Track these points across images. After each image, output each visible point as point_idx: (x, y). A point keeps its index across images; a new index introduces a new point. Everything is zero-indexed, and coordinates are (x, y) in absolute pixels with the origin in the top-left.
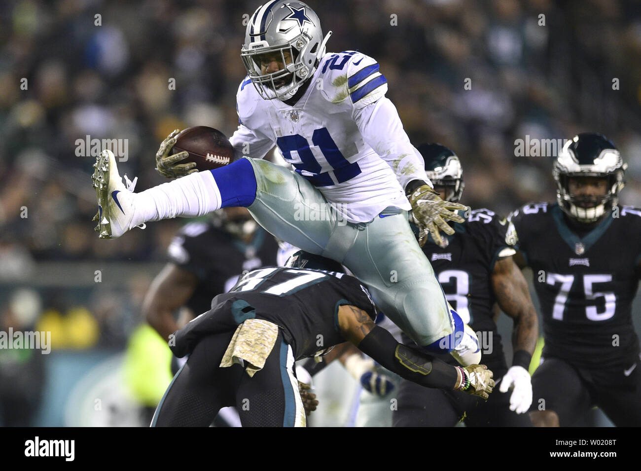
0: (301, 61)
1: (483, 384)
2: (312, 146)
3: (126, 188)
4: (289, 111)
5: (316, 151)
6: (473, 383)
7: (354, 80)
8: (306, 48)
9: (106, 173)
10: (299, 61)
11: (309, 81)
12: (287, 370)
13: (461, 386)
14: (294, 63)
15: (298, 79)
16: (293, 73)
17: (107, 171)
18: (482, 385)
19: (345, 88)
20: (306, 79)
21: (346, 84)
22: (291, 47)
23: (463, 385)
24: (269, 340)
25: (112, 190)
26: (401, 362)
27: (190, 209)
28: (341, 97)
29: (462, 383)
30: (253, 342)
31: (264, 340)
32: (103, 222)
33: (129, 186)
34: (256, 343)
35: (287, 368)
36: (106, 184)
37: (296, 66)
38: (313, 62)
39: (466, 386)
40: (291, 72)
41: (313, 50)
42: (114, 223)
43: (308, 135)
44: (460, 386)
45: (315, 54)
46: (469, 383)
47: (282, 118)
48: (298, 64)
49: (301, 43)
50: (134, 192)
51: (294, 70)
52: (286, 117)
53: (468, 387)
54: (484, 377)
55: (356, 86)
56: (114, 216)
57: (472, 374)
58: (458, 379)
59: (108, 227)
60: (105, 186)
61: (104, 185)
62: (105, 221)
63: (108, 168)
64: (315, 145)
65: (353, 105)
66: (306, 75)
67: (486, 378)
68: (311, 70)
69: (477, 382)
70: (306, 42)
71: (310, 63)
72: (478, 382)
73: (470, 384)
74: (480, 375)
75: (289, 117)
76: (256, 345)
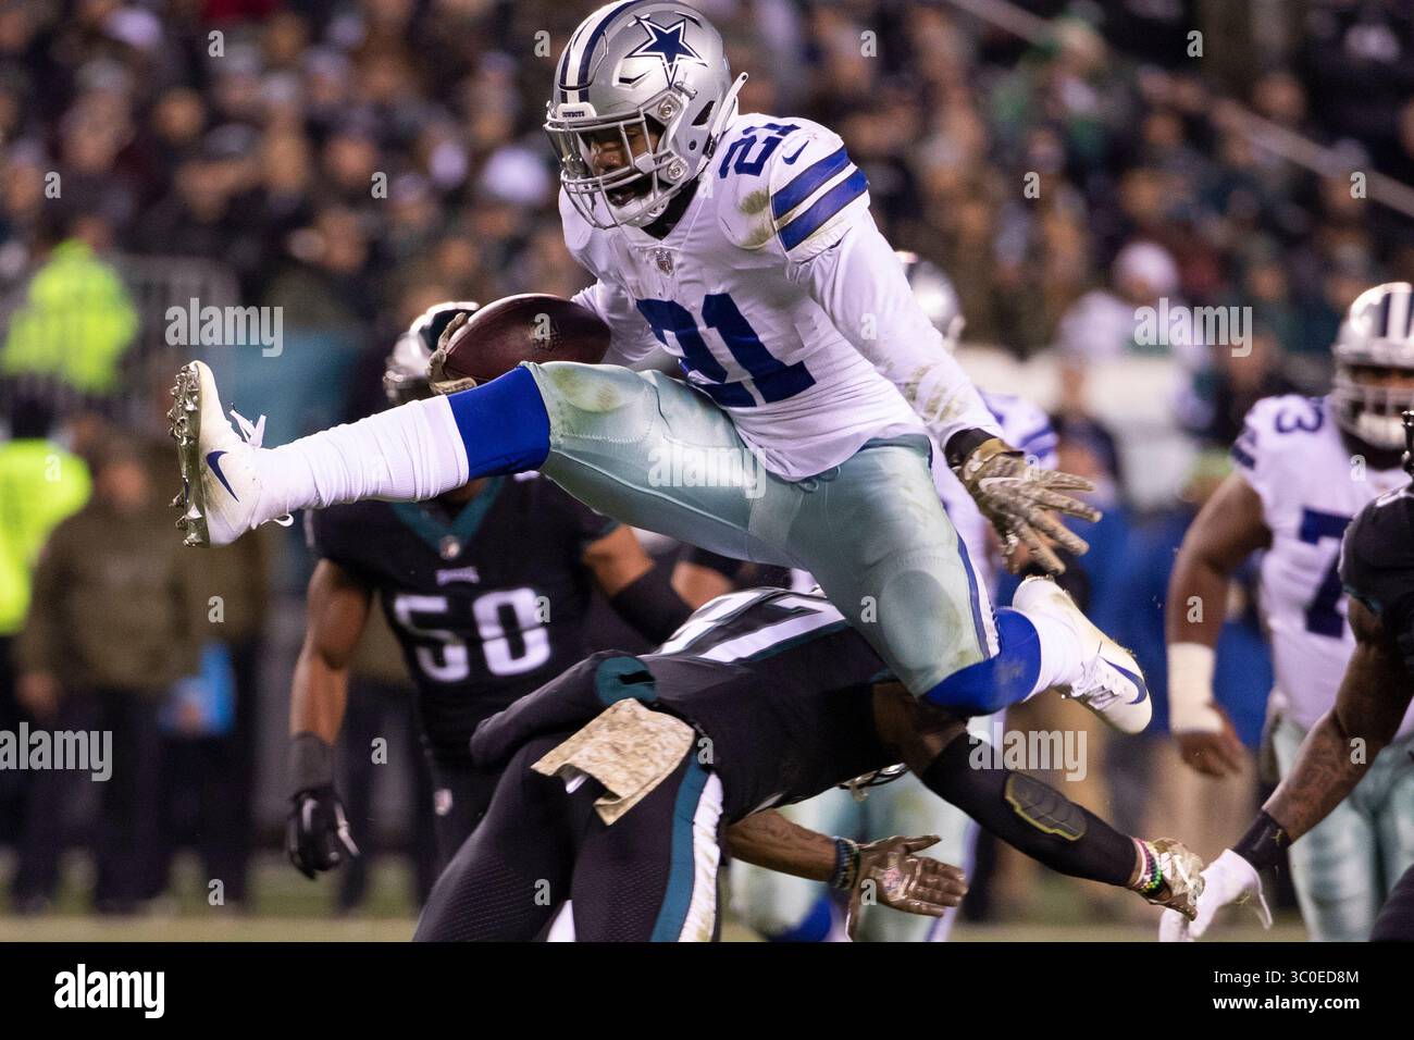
0: (669, 148)
1: (1186, 880)
2: (702, 328)
3: (244, 440)
4: (655, 250)
5: (713, 338)
6: (1168, 875)
7: (785, 200)
8: (681, 117)
9: (195, 416)
10: (664, 147)
11: (691, 187)
12: (695, 827)
13: (1143, 881)
14: (655, 152)
15: (664, 185)
16: (651, 174)
17: (194, 411)
18: (1185, 884)
19: (767, 218)
20: (684, 184)
21: (769, 210)
22: (643, 118)
23: (1148, 878)
24: (666, 753)
25: (208, 451)
26: (1018, 810)
27: (394, 483)
28: (761, 236)
29: (1146, 874)
30: (630, 748)
31: (654, 749)
32: (189, 513)
33: (249, 437)
34: (634, 752)
35: (694, 823)
36: (195, 436)
37: (658, 160)
38: (700, 145)
39: (1153, 879)
40: (646, 172)
41: (702, 118)
42: (214, 518)
43: (693, 304)
44: (1140, 879)
45: (704, 127)
46: (1159, 873)
47: (640, 261)
48: (662, 154)
49: (669, 109)
50: (262, 447)
51: (653, 167)
52: (648, 262)
53: (1157, 882)
54: (1190, 866)
55: (790, 213)
56: (213, 502)
57: (1165, 856)
58: (1137, 866)
59: (201, 525)
60: (191, 442)
61: (189, 439)
62: (194, 514)
63: (197, 404)
64: (709, 325)
65: (787, 254)
66: (683, 176)
67: (1193, 868)
68: (694, 162)
69: (1174, 875)
70: (681, 105)
71: (692, 149)
72: (1178, 875)
73: (1162, 876)
74: (1182, 861)
75: (654, 263)
76: (633, 756)
